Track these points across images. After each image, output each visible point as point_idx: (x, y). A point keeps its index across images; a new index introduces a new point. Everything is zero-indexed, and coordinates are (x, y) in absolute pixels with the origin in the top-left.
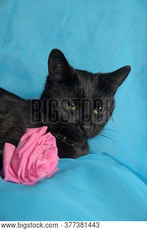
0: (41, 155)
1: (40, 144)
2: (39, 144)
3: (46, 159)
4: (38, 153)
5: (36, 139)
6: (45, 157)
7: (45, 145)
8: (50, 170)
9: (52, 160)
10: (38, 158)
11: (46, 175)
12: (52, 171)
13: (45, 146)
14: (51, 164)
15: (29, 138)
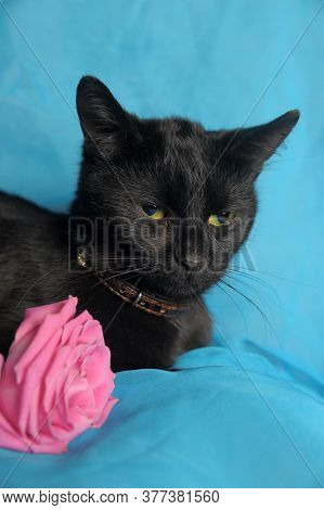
0: (72, 371)
1: (66, 343)
2: (63, 342)
3: (85, 380)
4: (65, 366)
5: (56, 331)
6: (83, 374)
7: (78, 343)
8: (97, 406)
9: (99, 382)
10: (67, 378)
11: (91, 421)
12: (101, 408)
13: (80, 346)
14: (98, 392)
15: (36, 329)
